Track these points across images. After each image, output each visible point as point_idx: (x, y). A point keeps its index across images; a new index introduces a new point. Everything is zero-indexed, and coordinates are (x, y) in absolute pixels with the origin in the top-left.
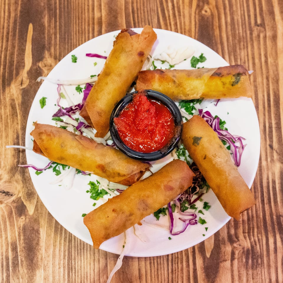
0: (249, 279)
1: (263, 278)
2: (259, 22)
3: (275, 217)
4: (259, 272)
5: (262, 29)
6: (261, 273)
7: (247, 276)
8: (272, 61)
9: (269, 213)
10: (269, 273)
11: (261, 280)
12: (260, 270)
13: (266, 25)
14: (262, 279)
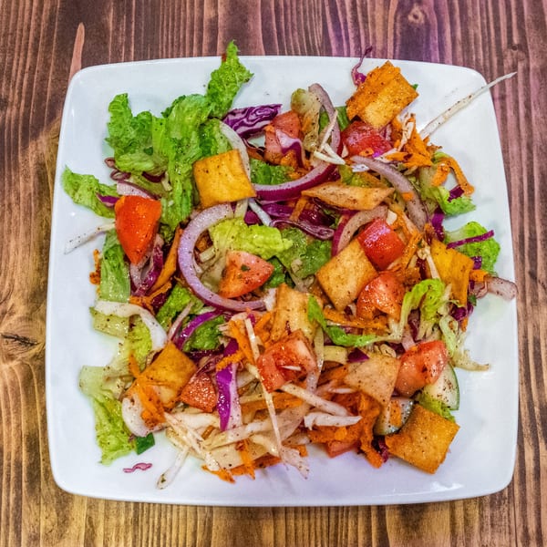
0: (485, 526)
1: (513, 525)
2: (516, 40)
3: (537, 410)
4: (505, 514)
5: (521, 54)
6: (509, 515)
7: (480, 520)
8: (539, 116)
9: (525, 401)
10: (524, 517)
11: (507, 528)
12: (506, 508)
13: (529, 47)
14: (509, 527)
